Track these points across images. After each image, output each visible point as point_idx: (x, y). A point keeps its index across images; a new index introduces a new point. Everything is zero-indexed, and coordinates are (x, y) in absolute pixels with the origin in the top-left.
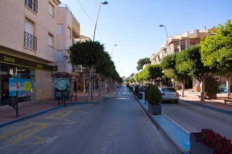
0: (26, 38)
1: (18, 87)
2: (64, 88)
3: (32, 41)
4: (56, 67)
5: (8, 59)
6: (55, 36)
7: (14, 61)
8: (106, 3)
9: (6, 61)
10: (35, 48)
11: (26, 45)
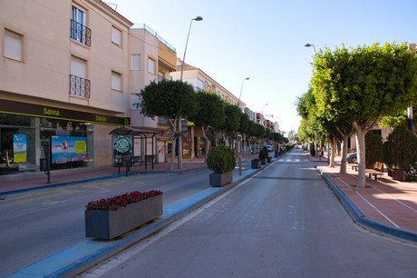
0: (73, 83)
1: (65, 148)
2: (126, 150)
3: (83, 86)
4: (129, 119)
5: (49, 112)
6: (125, 74)
7: (58, 113)
8: (199, 19)
9: (47, 115)
10: (87, 96)
11: (72, 92)
